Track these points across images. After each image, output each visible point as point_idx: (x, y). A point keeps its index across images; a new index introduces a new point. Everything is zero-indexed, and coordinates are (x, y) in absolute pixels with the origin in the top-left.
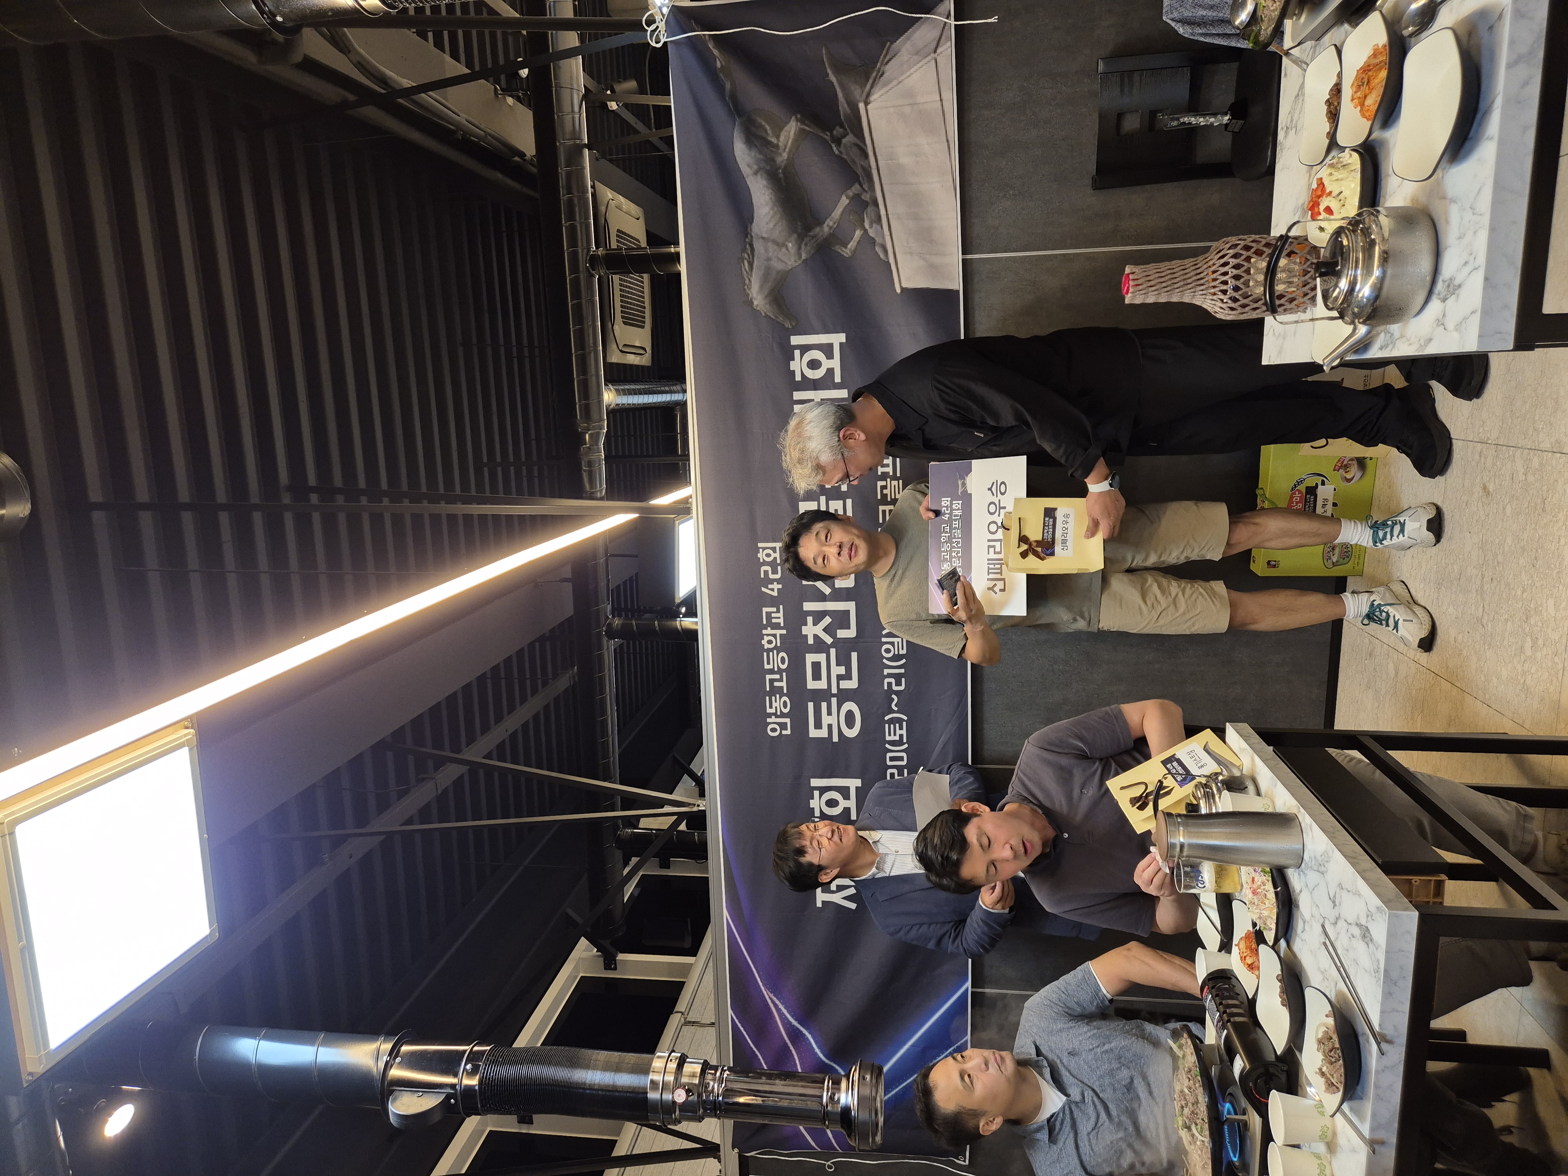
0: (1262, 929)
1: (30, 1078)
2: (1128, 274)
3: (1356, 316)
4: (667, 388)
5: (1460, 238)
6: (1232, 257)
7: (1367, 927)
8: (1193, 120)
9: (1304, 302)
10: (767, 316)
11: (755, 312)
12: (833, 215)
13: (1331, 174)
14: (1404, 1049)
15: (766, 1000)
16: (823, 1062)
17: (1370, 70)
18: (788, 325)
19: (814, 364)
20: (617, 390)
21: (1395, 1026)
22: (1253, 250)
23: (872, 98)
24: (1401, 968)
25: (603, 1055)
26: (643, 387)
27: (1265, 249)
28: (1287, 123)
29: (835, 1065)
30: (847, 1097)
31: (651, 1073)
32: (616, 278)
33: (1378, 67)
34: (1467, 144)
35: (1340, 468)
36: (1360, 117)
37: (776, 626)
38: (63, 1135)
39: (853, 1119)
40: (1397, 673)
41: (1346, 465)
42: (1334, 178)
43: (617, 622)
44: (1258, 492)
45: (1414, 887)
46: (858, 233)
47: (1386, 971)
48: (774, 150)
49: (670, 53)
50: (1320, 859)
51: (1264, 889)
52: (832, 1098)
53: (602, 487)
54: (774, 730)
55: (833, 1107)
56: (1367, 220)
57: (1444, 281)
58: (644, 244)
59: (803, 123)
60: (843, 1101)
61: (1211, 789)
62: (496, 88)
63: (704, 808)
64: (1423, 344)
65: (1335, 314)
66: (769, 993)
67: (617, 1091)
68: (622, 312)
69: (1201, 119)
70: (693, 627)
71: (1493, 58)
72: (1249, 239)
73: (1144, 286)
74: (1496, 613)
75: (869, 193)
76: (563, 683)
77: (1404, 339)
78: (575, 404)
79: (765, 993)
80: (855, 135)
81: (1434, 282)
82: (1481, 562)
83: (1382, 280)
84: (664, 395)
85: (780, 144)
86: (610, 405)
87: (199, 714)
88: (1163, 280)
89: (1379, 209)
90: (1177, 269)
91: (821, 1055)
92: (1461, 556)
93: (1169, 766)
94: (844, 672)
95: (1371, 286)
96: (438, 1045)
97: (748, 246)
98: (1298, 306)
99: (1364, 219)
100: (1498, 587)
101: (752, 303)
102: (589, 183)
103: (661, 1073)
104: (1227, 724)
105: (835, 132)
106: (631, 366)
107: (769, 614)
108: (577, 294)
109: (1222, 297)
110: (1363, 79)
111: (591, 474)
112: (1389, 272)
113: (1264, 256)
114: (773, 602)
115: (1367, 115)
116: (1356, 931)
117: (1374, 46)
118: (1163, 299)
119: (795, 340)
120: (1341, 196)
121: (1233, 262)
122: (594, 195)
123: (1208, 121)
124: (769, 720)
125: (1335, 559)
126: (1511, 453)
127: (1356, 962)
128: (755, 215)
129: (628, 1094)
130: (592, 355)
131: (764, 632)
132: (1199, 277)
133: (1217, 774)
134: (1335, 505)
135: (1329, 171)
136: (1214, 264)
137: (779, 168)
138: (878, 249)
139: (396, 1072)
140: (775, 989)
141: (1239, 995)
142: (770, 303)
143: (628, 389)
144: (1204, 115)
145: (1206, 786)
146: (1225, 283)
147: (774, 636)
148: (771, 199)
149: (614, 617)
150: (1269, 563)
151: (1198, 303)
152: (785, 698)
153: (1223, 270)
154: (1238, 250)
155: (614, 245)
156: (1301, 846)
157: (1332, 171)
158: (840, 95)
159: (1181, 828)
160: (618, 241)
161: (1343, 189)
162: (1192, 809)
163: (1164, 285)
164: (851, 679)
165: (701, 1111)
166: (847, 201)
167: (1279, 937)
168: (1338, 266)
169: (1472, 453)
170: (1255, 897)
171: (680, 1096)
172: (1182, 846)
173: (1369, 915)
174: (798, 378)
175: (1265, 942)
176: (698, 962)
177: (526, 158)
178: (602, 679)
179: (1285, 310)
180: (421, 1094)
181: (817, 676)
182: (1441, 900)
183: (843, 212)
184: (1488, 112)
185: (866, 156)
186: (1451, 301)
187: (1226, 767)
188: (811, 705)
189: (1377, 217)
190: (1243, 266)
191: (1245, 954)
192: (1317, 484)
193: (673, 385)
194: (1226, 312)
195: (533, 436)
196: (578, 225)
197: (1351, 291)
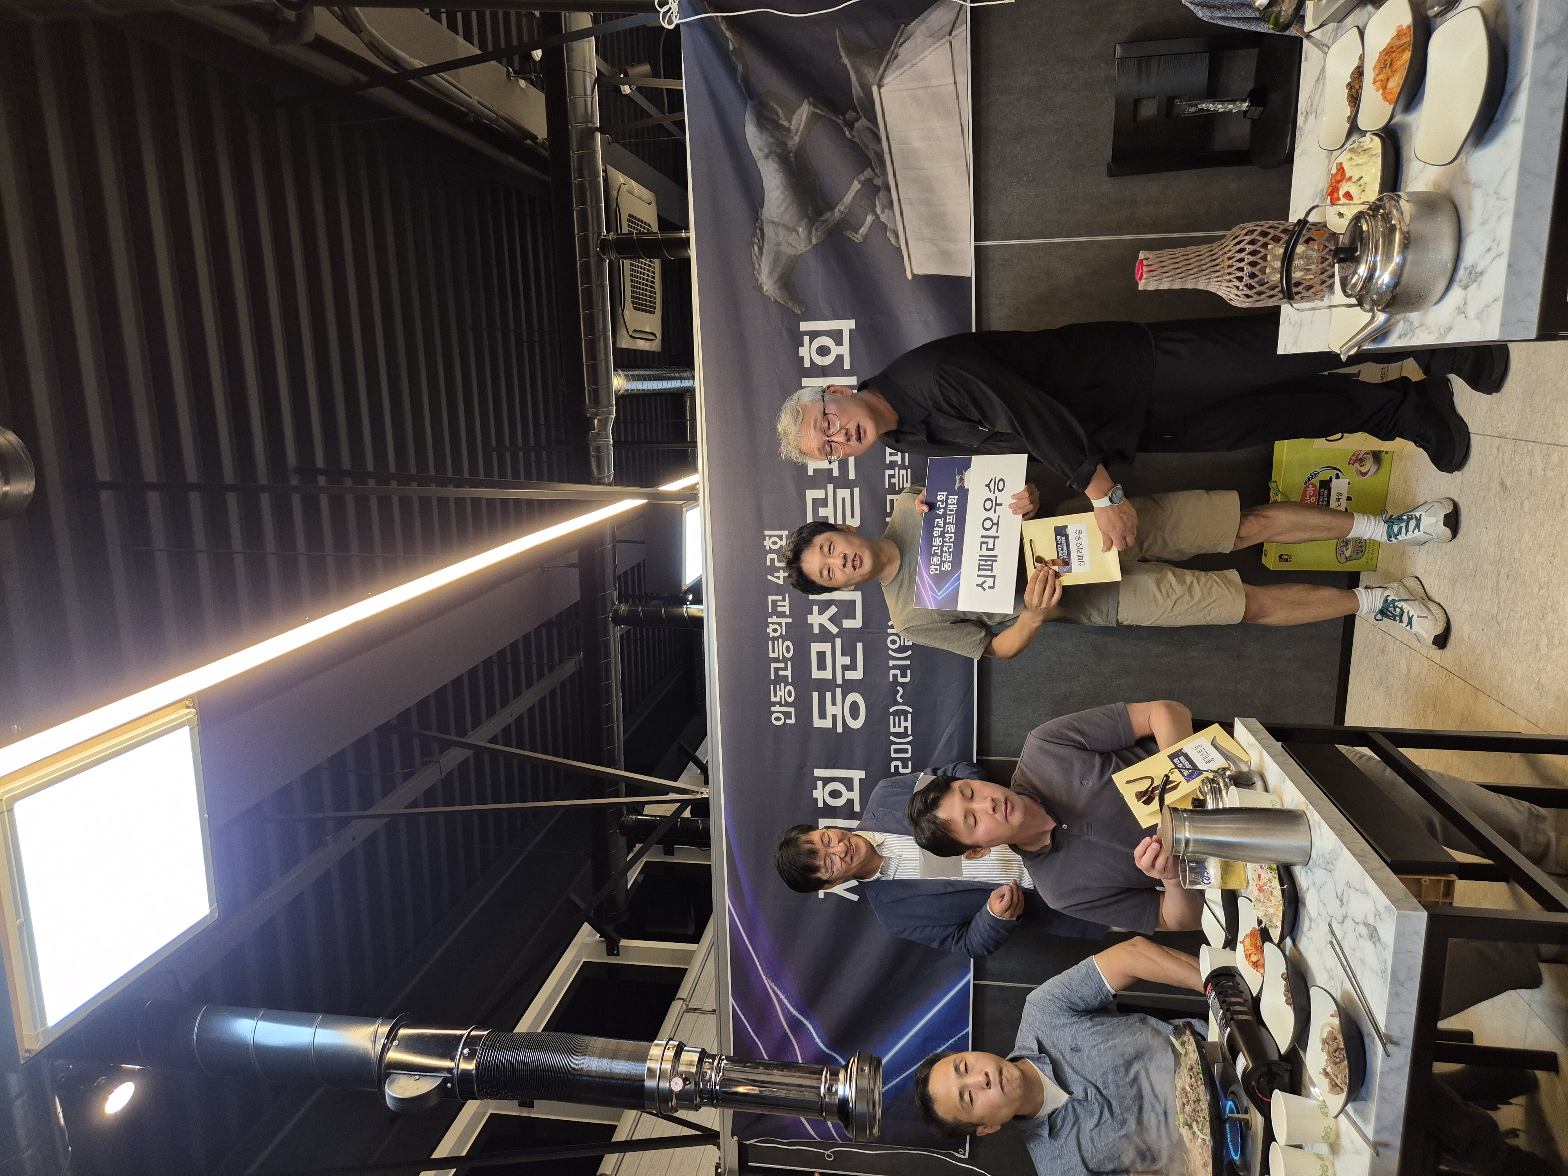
0: (1267, 926)
1: (28, 1055)
2: (1142, 260)
3: (1374, 303)
4: (677, 375)
5: (1483, 224)
6: (1248, 243)
7: (1374, 927)
8: (1211, 107)
9: (1322, 290)
10: (776, 301)
11: (765, 298)
12: (845, 199)
13: (1351, 159)
14: (1409, 1051)
15: (767, 989)
16: (823, 1051)
17: (1393, 52)
18: (797, 311)
19: (823, 351)
20: (626, 376)
21: (1402, 1028)
22: (1270, 236)
23: (885, 81)
24: (1409, 969)
25: (599, 1042)
26: (652, 373)
27: (1282, 235)
28: (1306, 108)
29: (835, 1055)
30: (845, 1089)
31: (648, 1061)
32: (627, 262)
33: (1401, 49)
34: (1493, 126)
35: (1355, 461)
36: (1382, 100)
37: (782, 615)
38: (63, 1111)
39: (850, 1111)
40: (1409, 670)
41: (1361, 459)
42: (1354, 163)
43: (623, 608)
44: (1272, 485)
45: (1423, 888)
46: (870, 219)
47: (1393, 971)
48: (784, 132)
49: (682, 35)
50: (1328, 857)
51: (1270, 887)
52: (829, 1089)
53: (610, 473)
54: (778, 719)
55: (830, 1098)
56: (1387, 205)
57: (1466, 269)
58: (655, 228)
59: (815, 106)
60: (840, 1092)
61: (1218, 784)
62: (508, 71)
63: (707, 796)
64: (1443, 332)
65: (1353, 301)
66: (770, 982)
67: (613, 1078)
68: (632, 297)
69: (1220, 106)
70: (699, 614)
71: (1521, 38)
72: (1266, 225)
73: (1158, 272)
74: (1512, 610)
75: (881, 177)
76: (570, 668)
77: (1424, 327)
78: (584, 389)
79: (766, 982)
80: (868, 120)
81: (1455, 269)
82: (1497, 558)
83: (1402, 267)
84: (674, 382)
85: (792, 128)
86: (619, 391)
87: (200, 693)
88: (1177, 266)
89: (1400, 193)
90: (1193, 255)
91: (821, 1045)
92: (1477, 553)
93: (1175, 760)
94: (849, 663)
95: (1391, 273)
96: (436, 1029)
97: (758, 231)
98: (1316, 294)
99: (1384, 204)
100: (1514, 584)
101: (762, 288)
102: (601, 167)
103: (658, 1060)
104: (1236, 719)
105: (847, 116)
106: (642, 351)
107: (774, 602)
108: (587, 279)
109: (1238, 284)
110: (1386, 60)
111: (599, 460)
112: (1410, 258)
113: (1281, 242)
114: (778, 590)
115: (1389, 98)
116: (1364, 930)
117: (1398, 27)
118: (1177, 286)
119: (805, 326)
120: (1361, 182)
121: (1249, 248)
122: (605, 179)
123: (1226, 107)
124: (773, 709)
125: (1348, 554)
126: (1530, 448)
127: (1363, 962)
128: (766, 199)
129: (625, 1082)
130: (602, 340)
131: (770, 620)
132: (1214, 263)
133: (1224, 769)
134: (1349, 499)
135: (1349, 155)
136: (1230, 251)
137: (791, 152)
138: (889, 235)
139: (393, 1055)
140: (775, 978)
141: (1243, 992)
142: (780, 289)
143: (637, 375)
144: (1222, 102)
145: (1213, 781)
146: (1241, 269)
147: (780, 624)
148: (782, 183)
149: (620, 603)
150: (1281, 557)
151: (1213, 290)
152: (789, 687)
153: (1239, 256)
154: (1254, 236)
155: (625, 230)
156: (1309, 844)
157: (1353, 155)
158: (853, 77)
159: (1187, 823)
160: (629, 226)
161: (1363, 174)
162: (1199, 804)
163: (1179, 271)
164: (856, 669)
165: (698, 1099)
166: (859, 186)
167: (1285, 934)
168: (1357, 252)
169: (1490, 447)
170: (1261, 894)
171: (677, 1085)
172: (1187, 842)
173: (1377, 915)
174: (807, 364)
175: (1271, 940)
176: (700, 949)
177: (538, 141)
178: (608, 665)
179: (1302, 298)
180: (418, 1077)
181: (822, 666)
182: (1450, 901)
183: (854, 198)
184: (1514, 93)
185: (879, 140)
186: (1473, 288)
187: (1234, 762)
188: (815, 695)
189: (1398, 202)
190: (1260, 252)
191: (1250, 952)
192: (1331, 478)
193: (683, 371)
194: (1242, 299)
195: (542, 421)
196: (589, 209)
197: (1370, 277)
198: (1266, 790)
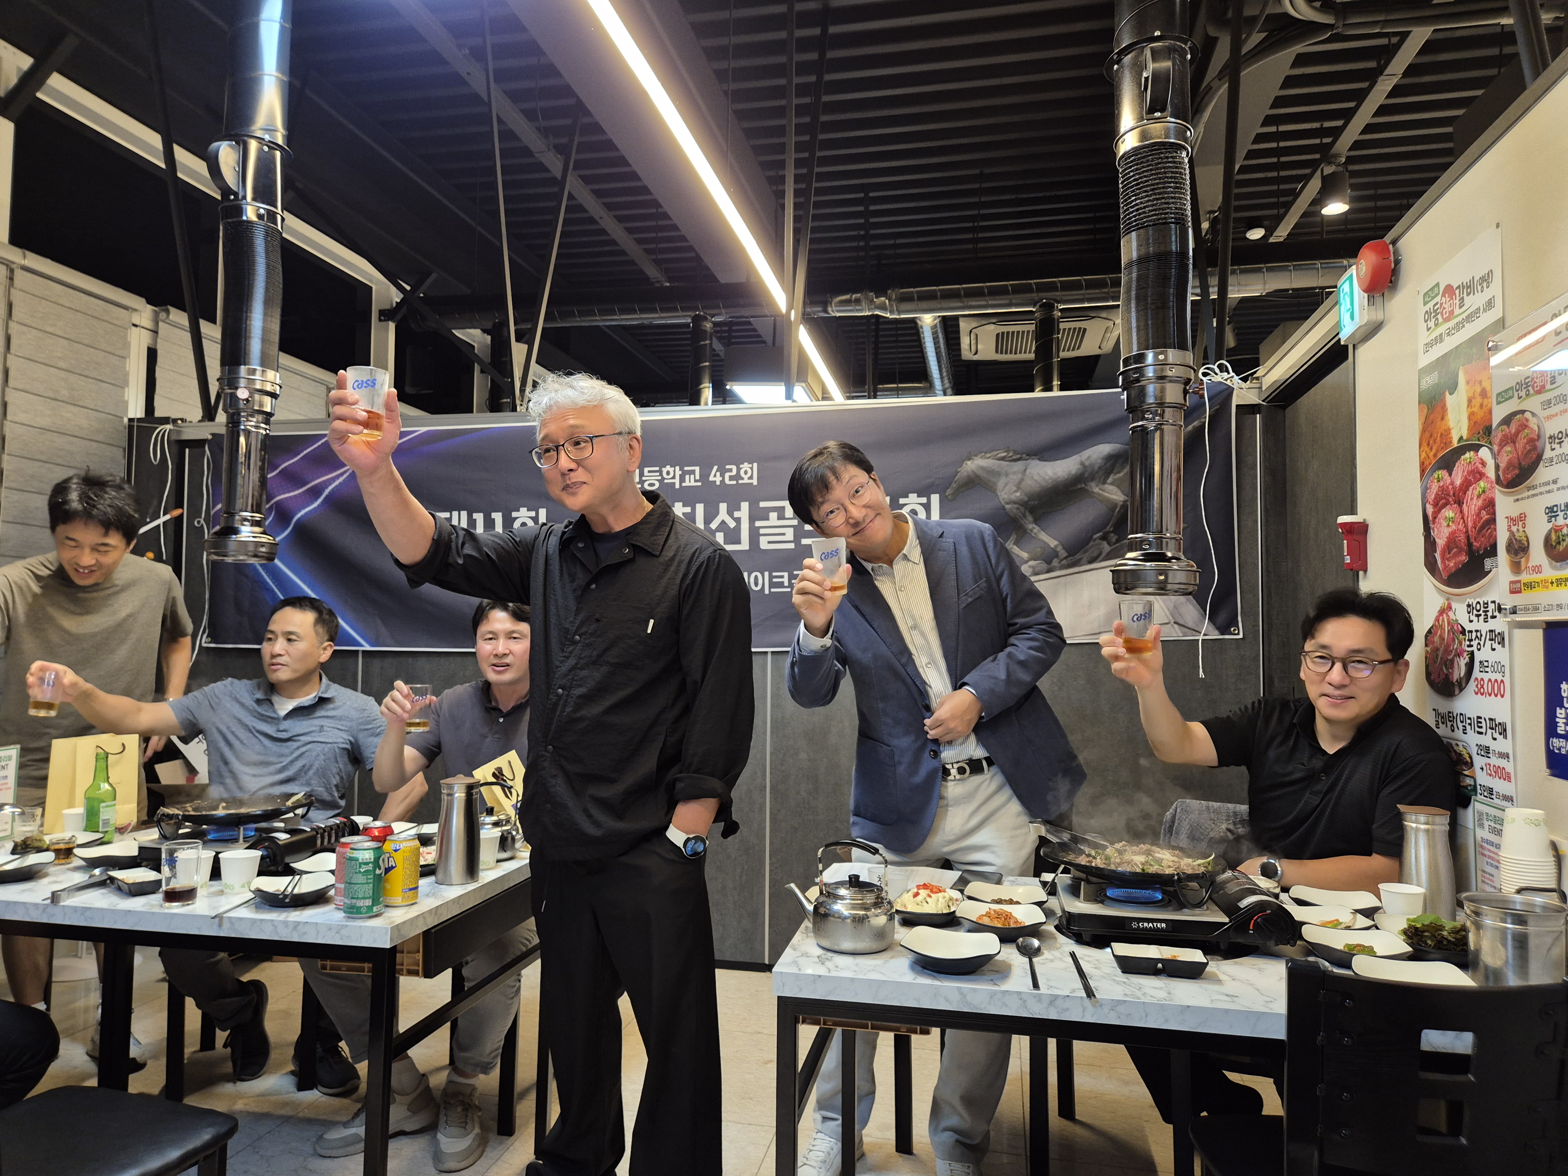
4: (945, 374)
5: (857, 964)
10: (957, 472)
12: (1043, 533)
16: (292, 518)
18: (949, 492)
20: (935, 326)
21: (306, 933)
24: (349, 937)
26: (943, 350)
30: (246, 532)
31: (261, 369)
32: (1032, 328)
37: (682, 479)
39: (229, 536)
43: (708, 326)
46: (1025, 555)
48: (1102, 478)
50: (439, 894)
52: (245, 519)
53: (835, 311)
55: (238, 521)
57: (832, 956)
58: (1064, 355)
59: (1121, 506)
60: (243, 528)
61: (505, 825)
63: (518, 409)
64: (796, 947)
67: (245, 339)
68: (1008, 333)
70: (703, 401)
76: (652, 272)
78: (914, 287)
80: (1109, 553)
81: (834, 951)
83: (843, 917)
84: (938, 372)
85: (1106, 486)
86: (919, 320)
91: (298, 516)
95: (840, 910)
97: (1019, 456)
101: (969, 459)
106: (959, 341)
107: (693, 472)
108: (1017, 290)
111: (848, 302)
112: (848, 922)
114: (704, 476)
117: (1020, 919)
119: (935, 498)
129: (242, 349)
130: (960, 304)
131: (677, 468)
137: (1086, 485)
139: (253, 147)
142: (969, 477)
143: (938, 336)
147: (674, 477)
148: (1060, 477)
149: (712, 322)
155: (1065, 326)
156: (450, 883)
161: (930, 903)
165: (232, 411)
166: (1052, 546)
171: (242, 394)
172: (451, 795)
174: (902, 501)
178: (654, 310)
180: (237, 169)
183: (1043, 541)
185: (1091, 562)
193: (950, 383)
195: (899, 241)
196: (1082, 292)
197: (837, 897)
198: (498, 861)
